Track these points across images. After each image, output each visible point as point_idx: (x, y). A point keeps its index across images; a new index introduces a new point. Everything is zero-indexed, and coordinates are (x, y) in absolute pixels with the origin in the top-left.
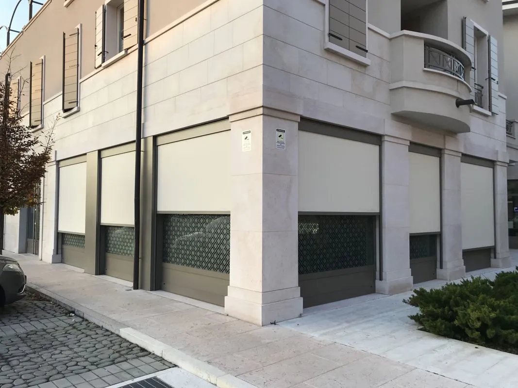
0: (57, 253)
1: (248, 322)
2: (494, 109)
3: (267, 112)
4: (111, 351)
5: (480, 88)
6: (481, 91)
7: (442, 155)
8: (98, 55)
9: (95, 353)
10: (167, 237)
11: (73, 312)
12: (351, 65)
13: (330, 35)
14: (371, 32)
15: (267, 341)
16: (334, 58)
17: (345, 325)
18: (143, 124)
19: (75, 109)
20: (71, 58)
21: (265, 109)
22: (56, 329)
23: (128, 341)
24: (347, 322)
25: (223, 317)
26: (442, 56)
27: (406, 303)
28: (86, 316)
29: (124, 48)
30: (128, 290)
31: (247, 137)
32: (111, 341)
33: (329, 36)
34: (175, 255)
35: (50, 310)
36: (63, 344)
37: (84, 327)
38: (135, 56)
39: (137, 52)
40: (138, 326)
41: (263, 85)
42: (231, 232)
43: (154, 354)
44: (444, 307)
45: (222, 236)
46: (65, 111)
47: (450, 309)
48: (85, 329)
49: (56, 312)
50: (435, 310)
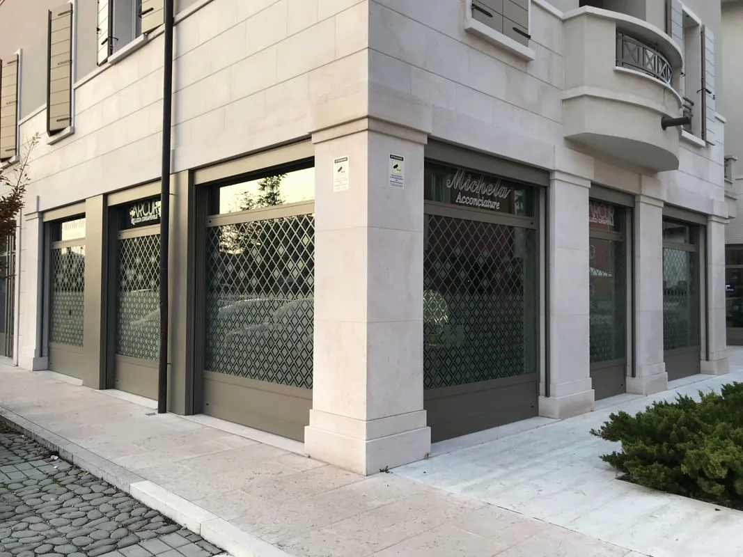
0: (41, 355)
1: (344, 469)
2: (709, 137)
3: (375, 126)
4: (114, 524)
5: (688, 104)
6: (690, 110)
7: (637, 204)
8: (103, 44)
9: (85, 529)
10: (211, 330)
11: (56, 453)
12: (505, 59)
13: (474, 7)
14: (535, 8)
15: (377, 503)
16: (479, 45)
17: (500, 472)
18: (174, 151)
19: (67, 131)
20: (59, 49)
21: (372, 122)
22: (24, 483)
23: (143, 505)
24: (502, 466)
25: (302, 460)
26: (641, 49)
27: (596, 435)
28: (76, 461)
29: (143, 31)
30: (149, 415)
31: (341, 168)
32: (114, 505)
33: (472, 9)
34: (225, 359)
35: (20, 449)
36: (33, 511)
37: (71, 480)
38: (160, 43)
39: (162, 38)
40: (162, 478)
41: (369, 81)
42: (315, 322)
43: (186, 529)
44: (661, 443)
45: (300, 330)
46: (52, 133)
47: (670, 447)
48: (72, 483)
49: (28, 453)
50: (647, 448)
